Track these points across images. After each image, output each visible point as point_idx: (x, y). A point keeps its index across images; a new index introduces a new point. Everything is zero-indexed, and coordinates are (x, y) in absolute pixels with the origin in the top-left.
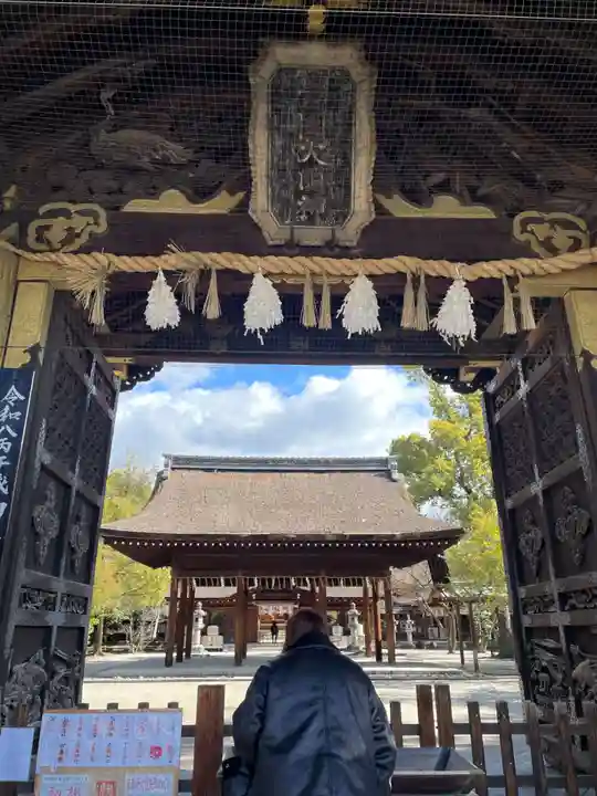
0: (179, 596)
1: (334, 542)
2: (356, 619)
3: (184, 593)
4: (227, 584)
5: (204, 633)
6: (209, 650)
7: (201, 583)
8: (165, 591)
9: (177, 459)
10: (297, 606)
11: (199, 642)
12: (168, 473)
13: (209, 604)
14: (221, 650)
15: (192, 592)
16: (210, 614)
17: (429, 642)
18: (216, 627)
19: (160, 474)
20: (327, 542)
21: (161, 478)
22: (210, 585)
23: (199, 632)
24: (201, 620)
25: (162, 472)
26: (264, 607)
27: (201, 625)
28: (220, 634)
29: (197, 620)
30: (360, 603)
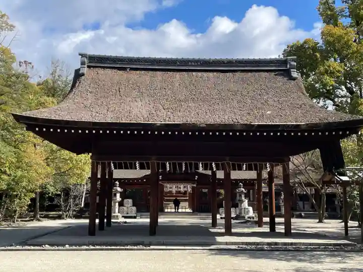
0: (99, 176)
1: (241, 131)
2: (243, 196)
3: (103, 174)
4: (142, 167)
5: (121, 204)
6: (125, 217)
7: (119, 167)
8: (88, 173)
9: (92, 59)
10: (195, 185)
11: (117, 210)
12: (85, 70)
13: (124, 183)
14: (135, 217)
15: (111, 173)
16: (125, 191)
17: (298, 213)
18: (130, 201)
19: (77, 71)
20: (235, 131)
21: (78, 75)
22: (126, 168)
23: (117, 204)
24: (118, 195)
25: (79, 70)
26: (168, 186)
27: (118, 198)
28: (133, 206)
29: (115, 195)
30: (248, 183)
